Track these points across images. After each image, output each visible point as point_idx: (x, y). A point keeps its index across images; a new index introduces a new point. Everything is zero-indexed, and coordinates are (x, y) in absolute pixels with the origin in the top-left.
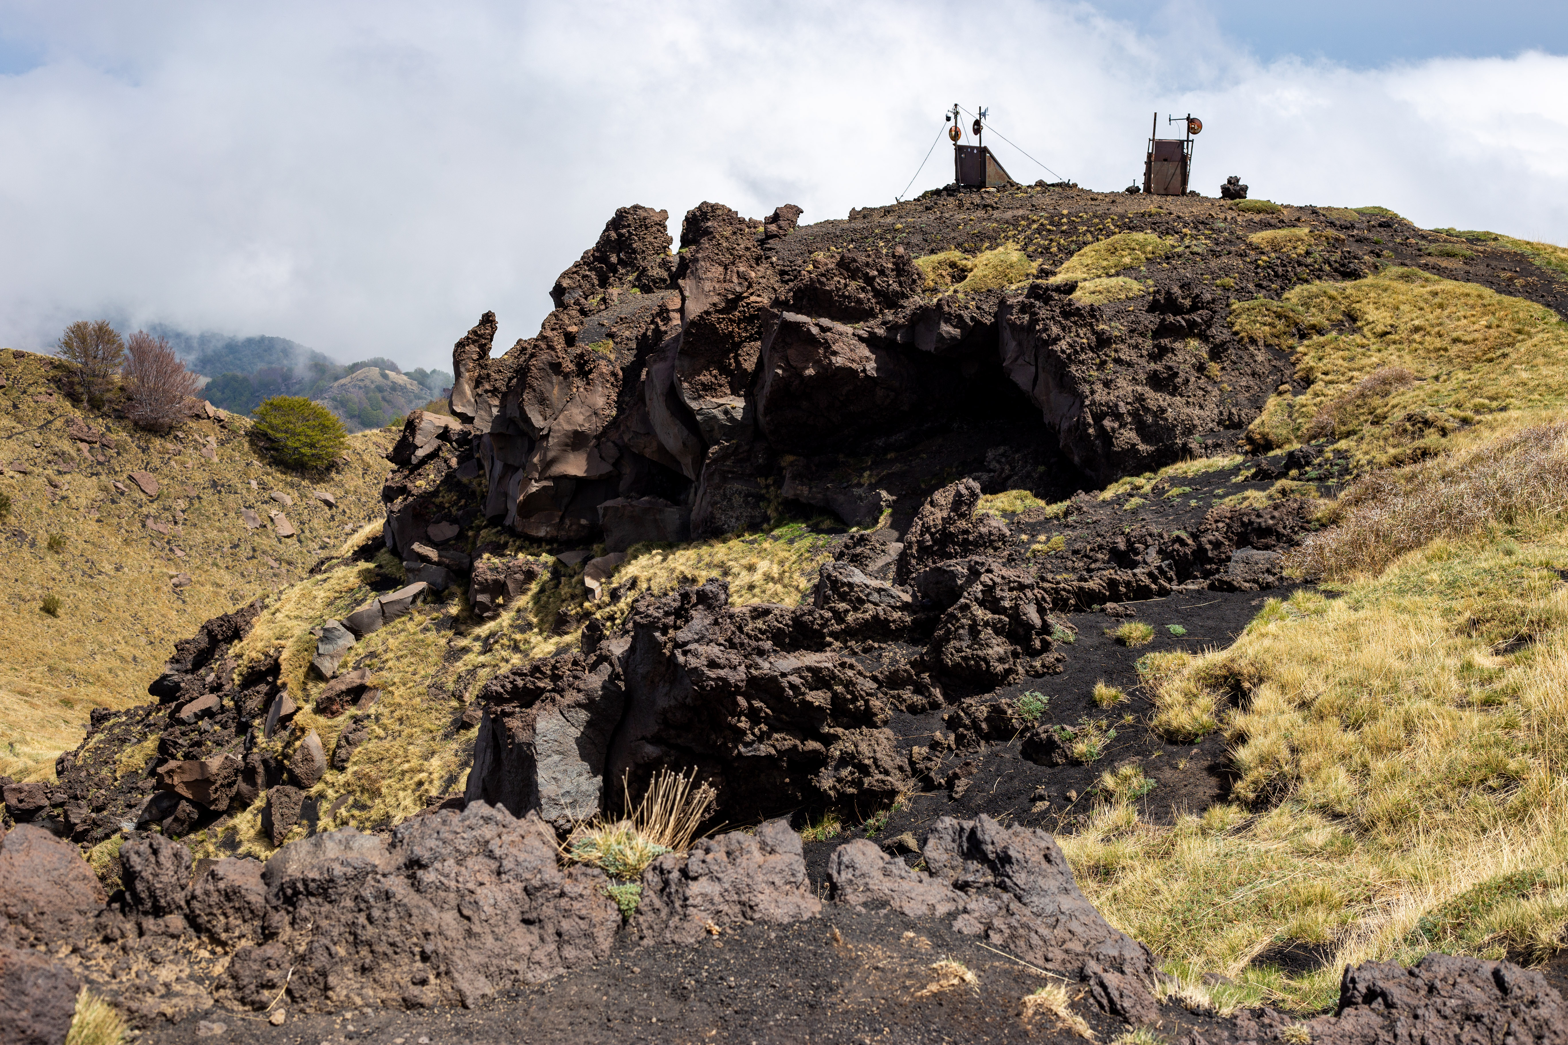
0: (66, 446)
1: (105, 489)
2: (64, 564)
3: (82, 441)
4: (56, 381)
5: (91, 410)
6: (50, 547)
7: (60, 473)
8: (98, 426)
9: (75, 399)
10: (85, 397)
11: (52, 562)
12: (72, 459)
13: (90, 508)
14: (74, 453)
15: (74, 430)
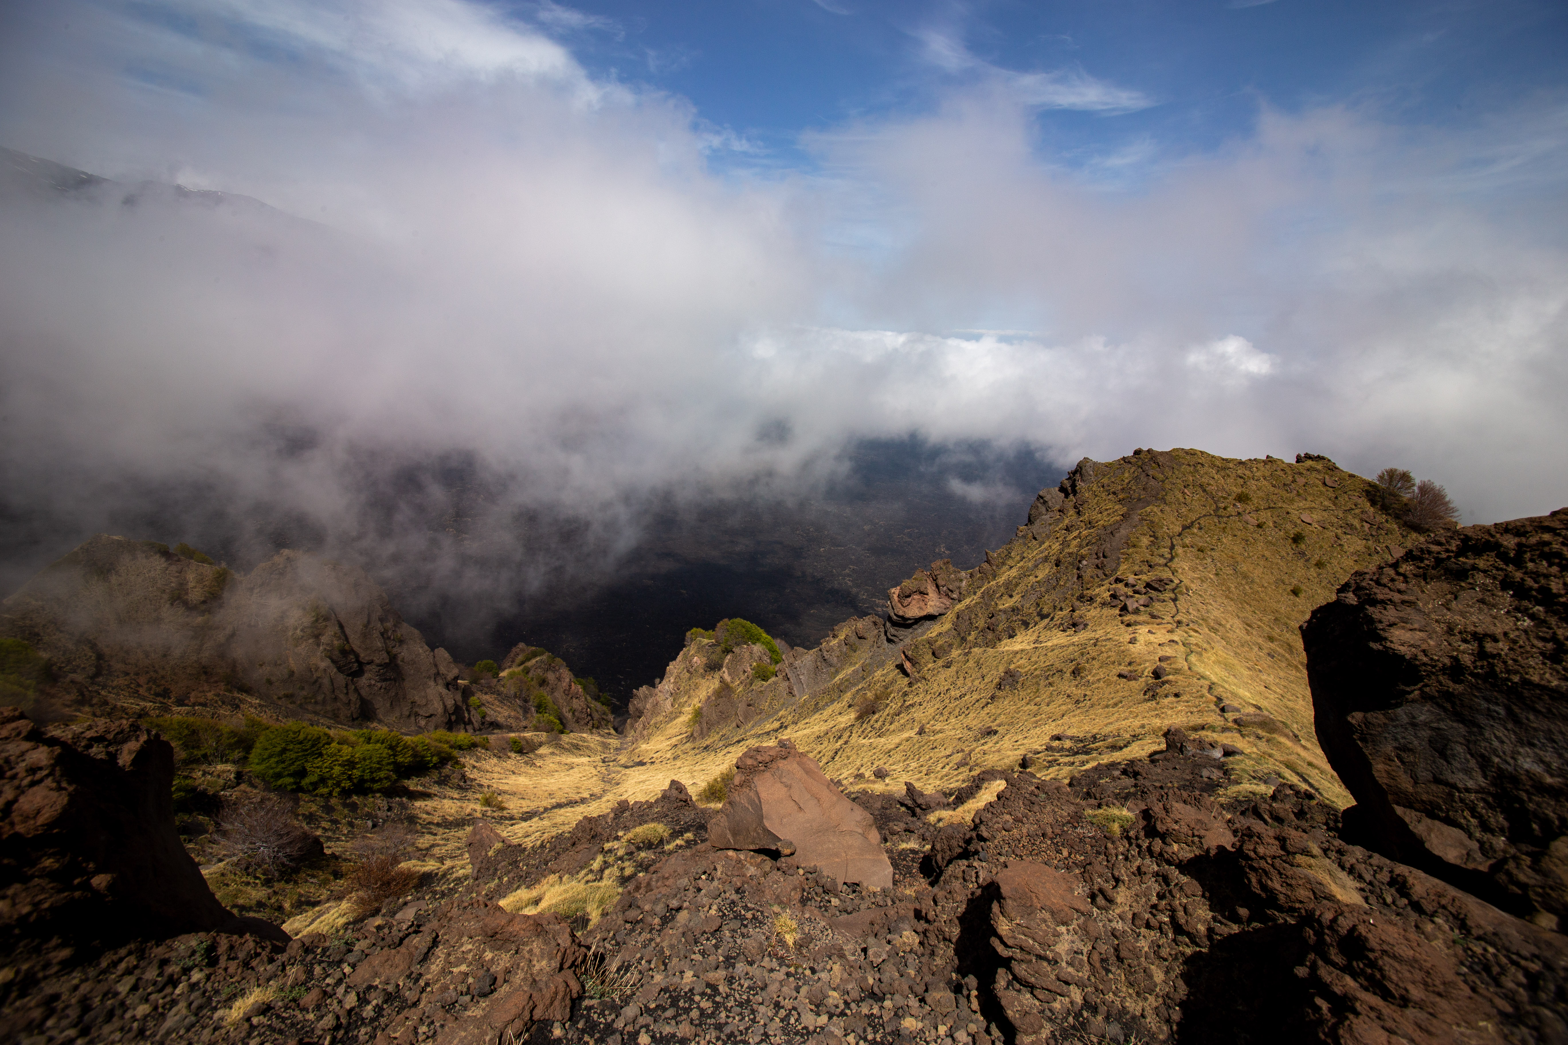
0: (1356, 523)
1: (1368, 548)
2: (1319, 574)
3: (1367, 522)
4: (1367, 492)
5: (1380, 510)
6: (1317, 565)
7: (1345, 533)
8: (1381, 518)
9: (1373, 503)
10: (1380, 504)
11: (1313, 572)
12: (1356, 529)
13: (1352, 554)
14: (1358, 526)
15: (1364, 517)
